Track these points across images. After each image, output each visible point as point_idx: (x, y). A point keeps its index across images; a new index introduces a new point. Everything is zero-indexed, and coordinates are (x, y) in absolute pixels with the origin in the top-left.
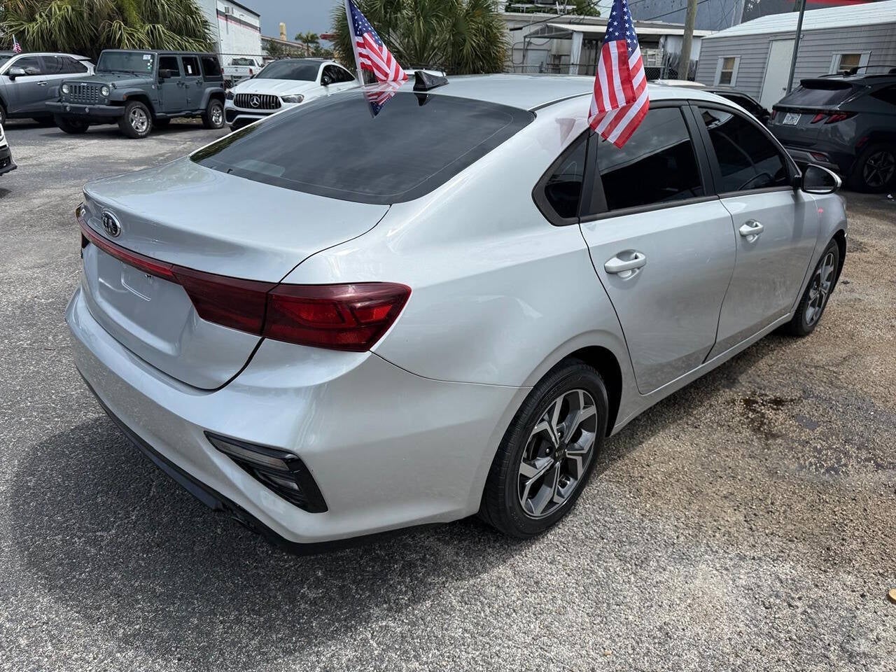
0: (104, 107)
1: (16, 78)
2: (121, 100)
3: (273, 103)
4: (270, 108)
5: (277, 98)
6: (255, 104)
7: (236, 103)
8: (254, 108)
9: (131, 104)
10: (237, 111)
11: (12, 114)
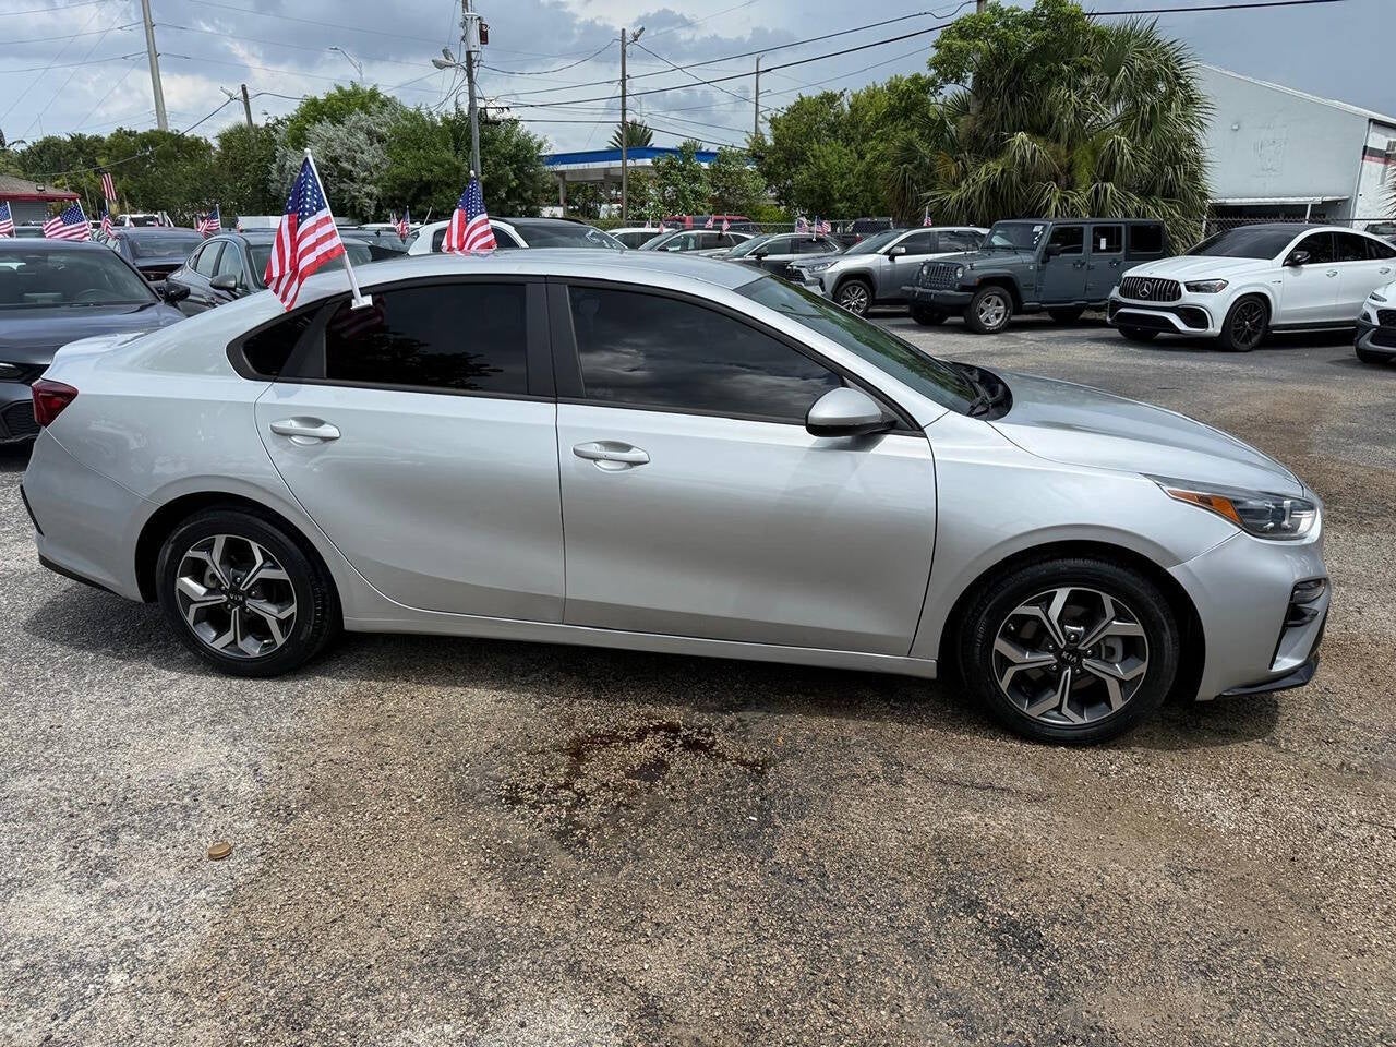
0: (953, 292)
1: (897, 258)
2: (972, 284)
3: (1170, 291)
4: (1164, 300)
5: (1178, 284)
6: (1144, 293)
7: (1124, 292)
8: (1141, 299)
9: (988, 289)
10: (1121, 302)
11: (879, 300)
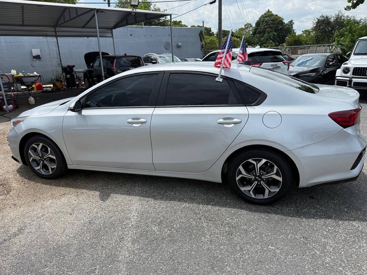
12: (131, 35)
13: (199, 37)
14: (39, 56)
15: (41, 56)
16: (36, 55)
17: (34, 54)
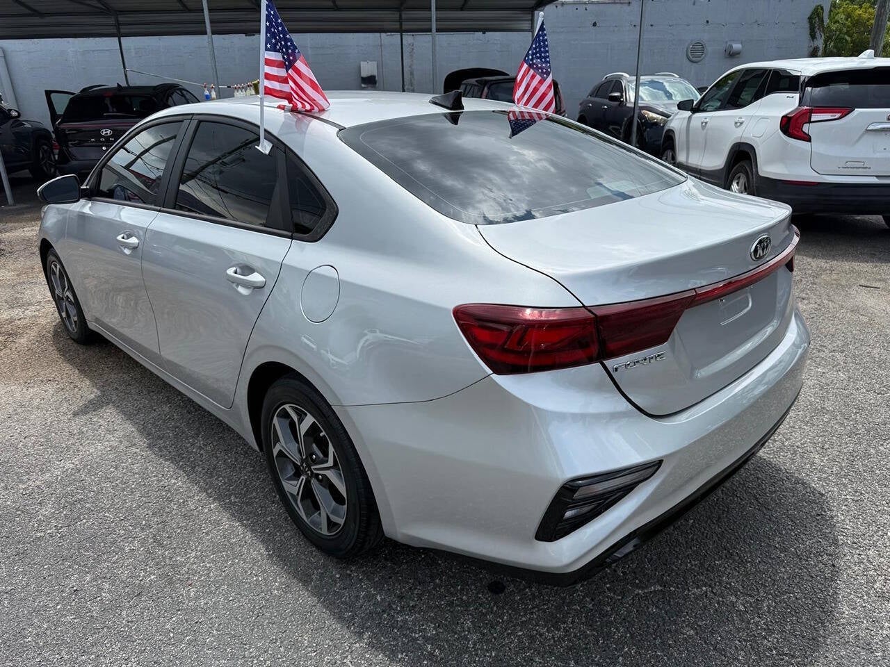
12: (595, 24)
13: (807, 26)
14: (374, 77)
15: (377, 78)
16: (369, 75)
17: (364, 74)
